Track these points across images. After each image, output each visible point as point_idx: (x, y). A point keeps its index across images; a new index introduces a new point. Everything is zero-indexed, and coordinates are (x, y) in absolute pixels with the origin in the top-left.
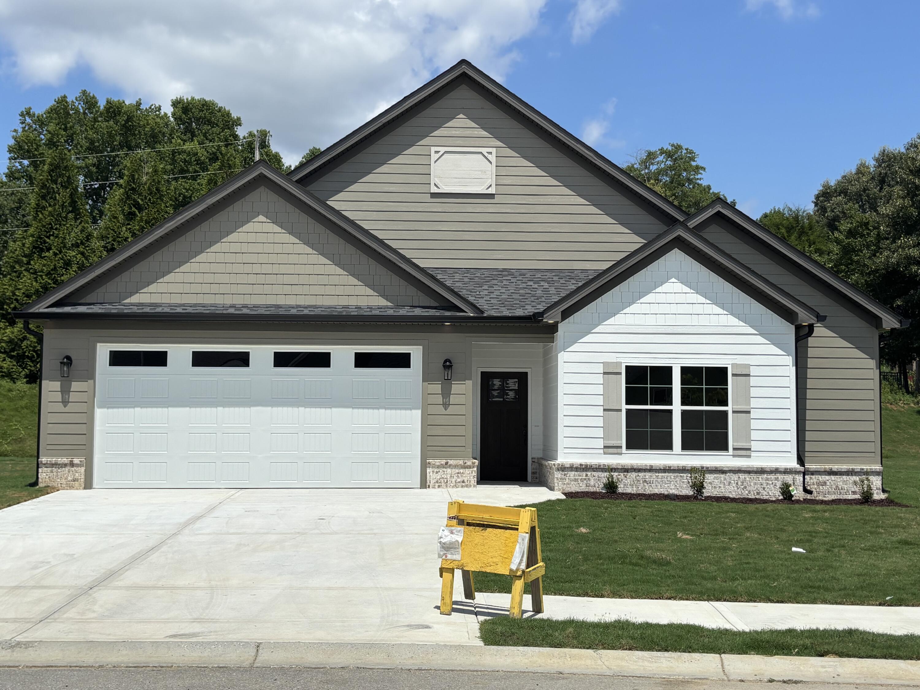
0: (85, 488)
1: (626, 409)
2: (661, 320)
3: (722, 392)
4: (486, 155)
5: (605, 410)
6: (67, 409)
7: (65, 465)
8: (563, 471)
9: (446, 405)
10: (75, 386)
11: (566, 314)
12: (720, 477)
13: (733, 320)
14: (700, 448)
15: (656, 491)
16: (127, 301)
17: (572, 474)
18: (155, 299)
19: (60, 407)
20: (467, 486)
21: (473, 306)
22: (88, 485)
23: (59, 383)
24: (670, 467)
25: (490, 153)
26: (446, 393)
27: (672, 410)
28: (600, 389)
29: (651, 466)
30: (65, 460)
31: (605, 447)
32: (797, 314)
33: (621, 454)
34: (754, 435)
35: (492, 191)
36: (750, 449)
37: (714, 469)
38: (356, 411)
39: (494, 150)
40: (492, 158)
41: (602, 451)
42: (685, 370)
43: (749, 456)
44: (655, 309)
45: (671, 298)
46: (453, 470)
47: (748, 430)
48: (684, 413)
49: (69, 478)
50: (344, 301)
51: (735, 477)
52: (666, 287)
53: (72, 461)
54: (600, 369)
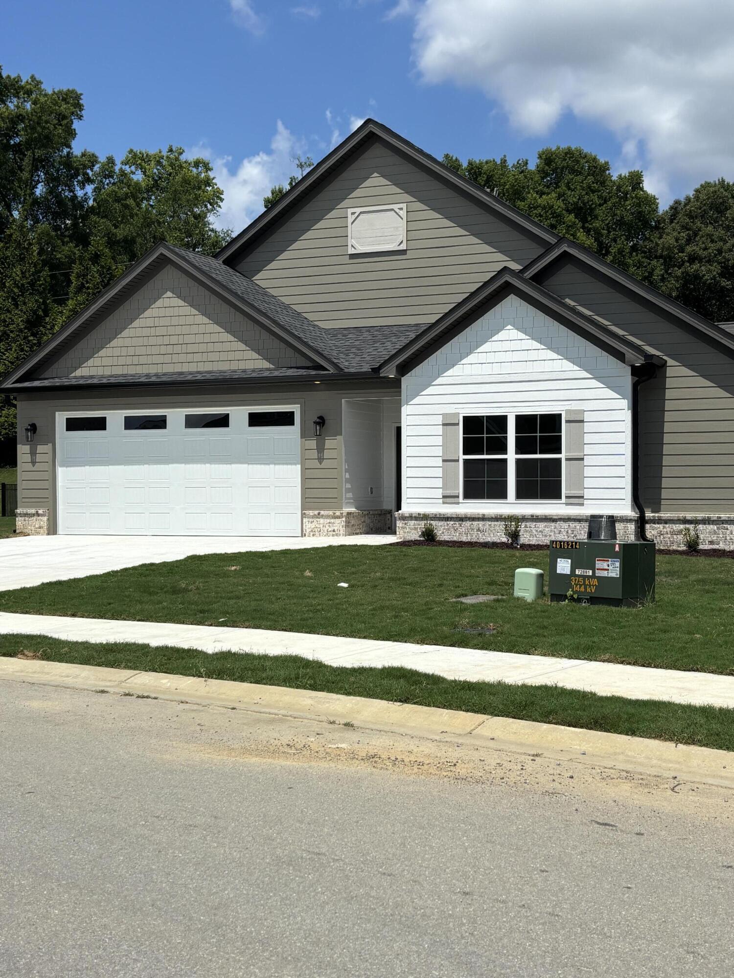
0: (48, 534)
1: (464, 459)
2: (496, 369)
4: (398, 211)
5: (444, 461)
6: (33, 469)
7: (34, 515)
8: (404, 520)
9: (321, 459)
10: (40, 448)
11: (405, 368)
12: (551, 526)
13: (567, 365)
15: (489, 539)
16: (73, 375)
17: (412, 522)
18: (93, 372)
19: (29, 467)
20: (337, 535)
22: (52, 530)
23: (29, 446)
24: (501, 516)
25: (401, 209)
26: (321, 449)
27: (507, 459)
28: (439, 441)
29: (484, 515)
30: (33, 511)
31: (444, 497)
32: (624, 354)
33: (458, 503)
34: (587, 483)
35: (403, 247)
36: (582, 497)
37: (544, 517)
38: (251, 466)
39: (404, 206)
40: (403, 213)
41: (441, 501)
42: (520, 419)
43: (582, 504)
44: (491, 357)
45: (507, 346)
46: (326, 520)
48: (518, 461)
49: (37, 526)
50: (234, 366)
51: (565, 525)
52: (502, 335)
53: (37, 512)
54: (439, 420)
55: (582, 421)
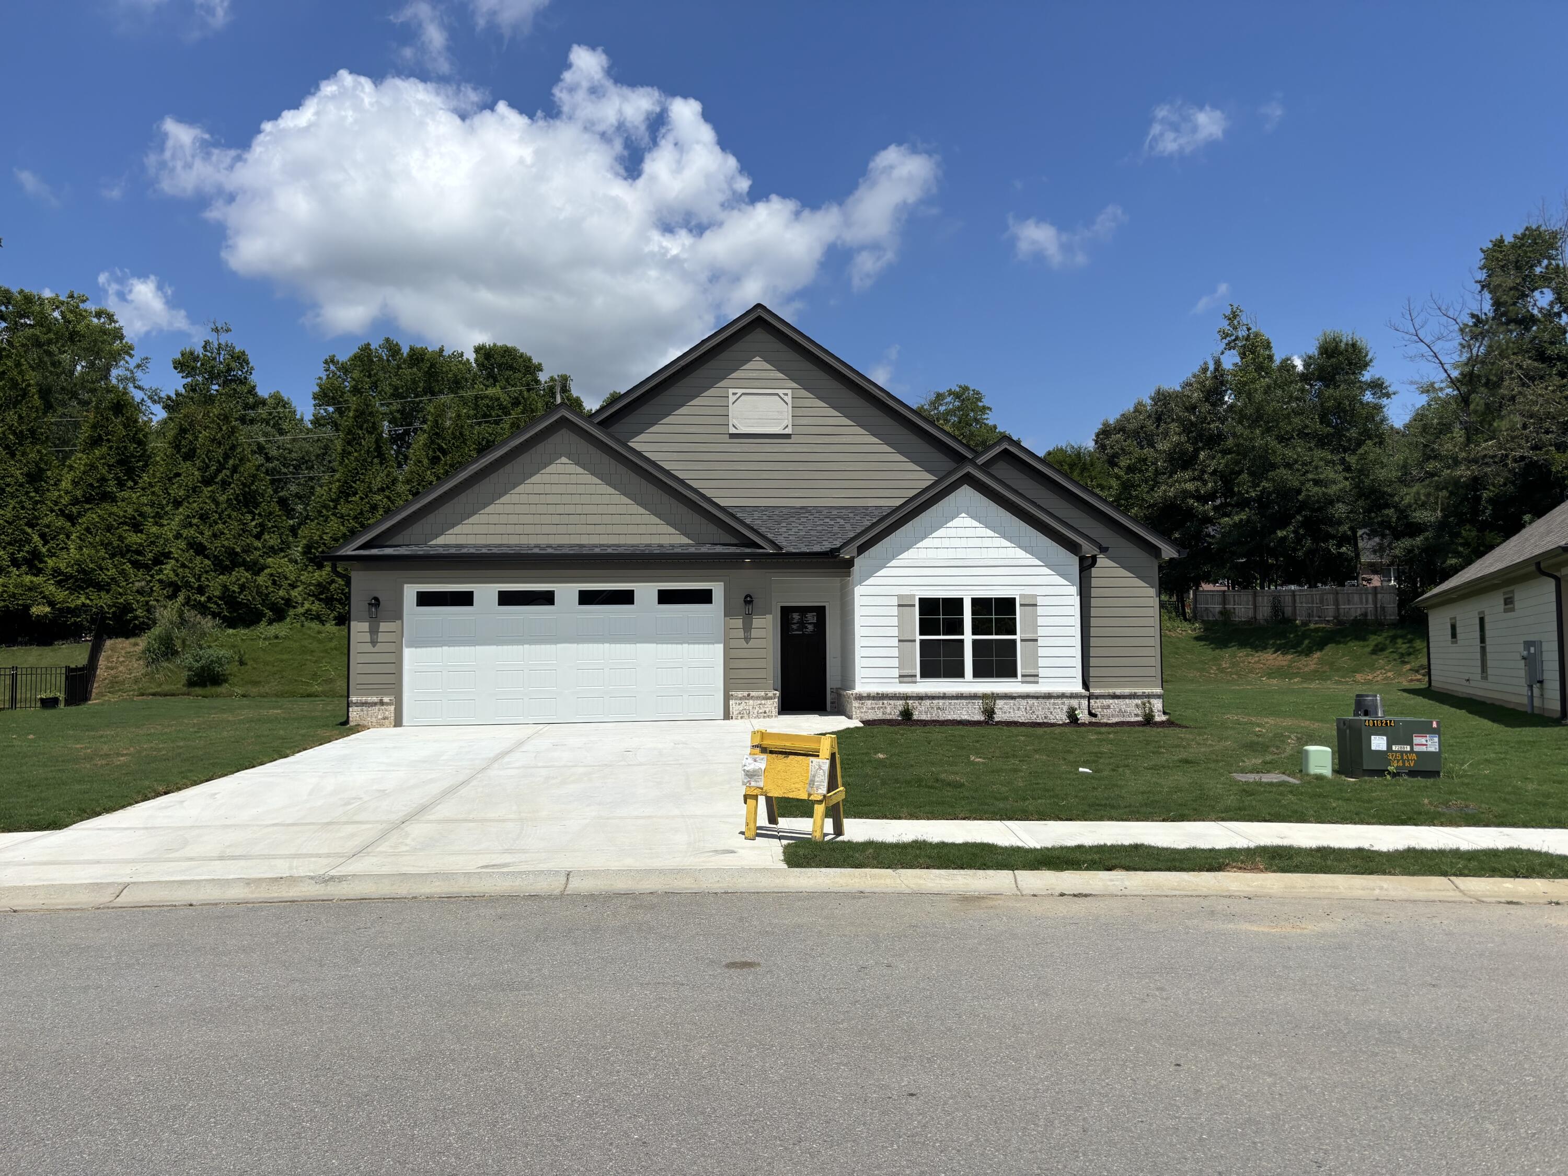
0: (395, 726)
1: (920, 640)
2: (951, 554)
3: (1011, 623)
4: (782, 396)
5: (900, 641)
6: (375, 650)
7: (375, 704)
8: (860, 700)
9: (747, 639)
10: (383, 626)
11: (862, 549)
12: (1010, 703)
13: (1020, 553)
14: (991, 676)
15: (950, 717)
16: (433, 542)
17: (869, 703)
18: (461, 540)
19: (369, 647)
20: (768, 716)
21: (772, 543)
22: (398, 723)
23: (367, 624)
24: (962, 694)
25: (786, 394)
26: (747, 627)
27: (963, 640)
28: (895, 621)
29: (944, 694)
30: (375, 699)
31: (900, 676)
32: (1081, 546)
33: (915, 682)
34: (1041, 662)
35: (788, 431)
36: (1037, 676)
37: (1004, 695)
38: (660, 646)
39: (789, 392)
40: (788, 399)
41: (897, 680)
42: (975, 601)
43: (1037, 683)
44: (946, 542)
45: (961, 532)
46: (755, 701)
47: (1036, 657)
48: (975, 642)
49: (380, 717)
50: (646, 540)
51: (1024, 702)
52: (956, 522)
53: (381, 700)
54: (895, 601)
55: (1036, 605)
